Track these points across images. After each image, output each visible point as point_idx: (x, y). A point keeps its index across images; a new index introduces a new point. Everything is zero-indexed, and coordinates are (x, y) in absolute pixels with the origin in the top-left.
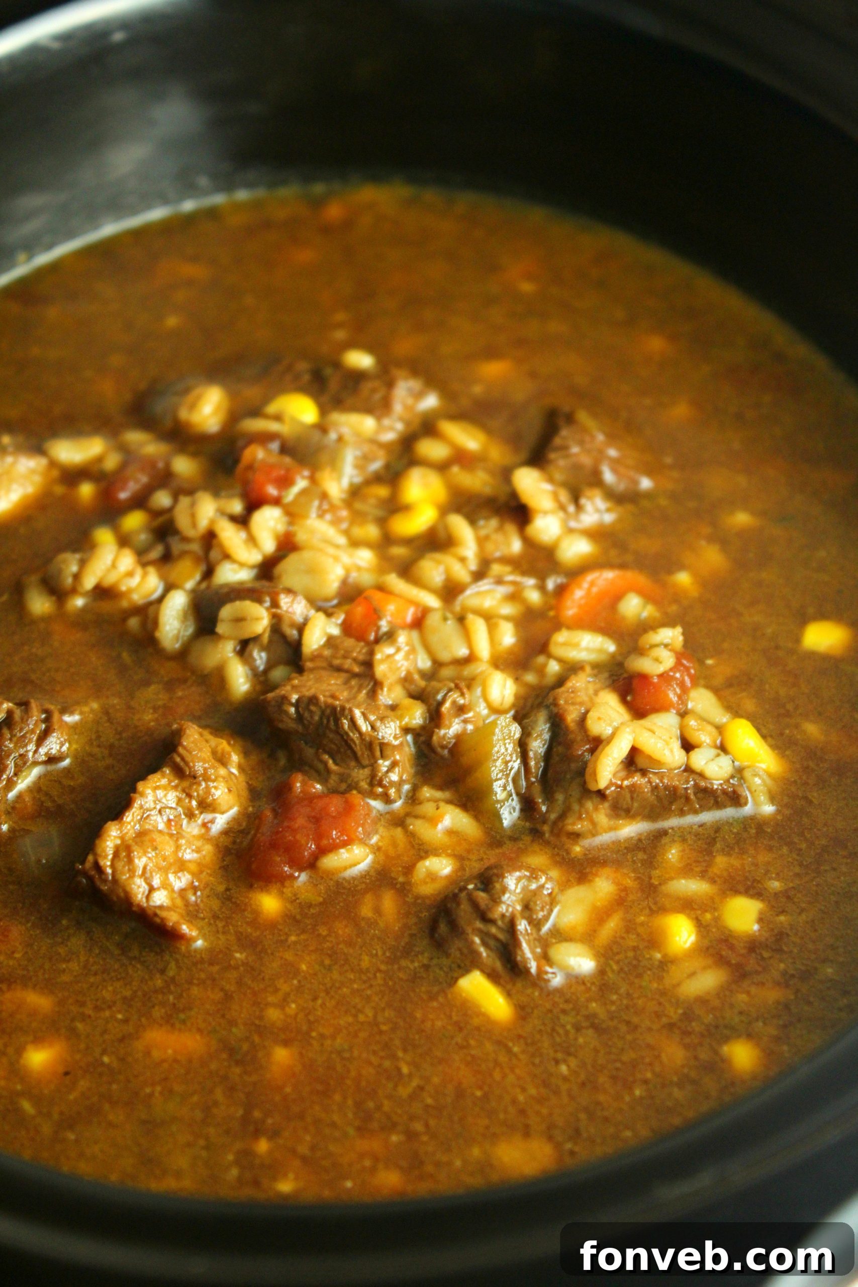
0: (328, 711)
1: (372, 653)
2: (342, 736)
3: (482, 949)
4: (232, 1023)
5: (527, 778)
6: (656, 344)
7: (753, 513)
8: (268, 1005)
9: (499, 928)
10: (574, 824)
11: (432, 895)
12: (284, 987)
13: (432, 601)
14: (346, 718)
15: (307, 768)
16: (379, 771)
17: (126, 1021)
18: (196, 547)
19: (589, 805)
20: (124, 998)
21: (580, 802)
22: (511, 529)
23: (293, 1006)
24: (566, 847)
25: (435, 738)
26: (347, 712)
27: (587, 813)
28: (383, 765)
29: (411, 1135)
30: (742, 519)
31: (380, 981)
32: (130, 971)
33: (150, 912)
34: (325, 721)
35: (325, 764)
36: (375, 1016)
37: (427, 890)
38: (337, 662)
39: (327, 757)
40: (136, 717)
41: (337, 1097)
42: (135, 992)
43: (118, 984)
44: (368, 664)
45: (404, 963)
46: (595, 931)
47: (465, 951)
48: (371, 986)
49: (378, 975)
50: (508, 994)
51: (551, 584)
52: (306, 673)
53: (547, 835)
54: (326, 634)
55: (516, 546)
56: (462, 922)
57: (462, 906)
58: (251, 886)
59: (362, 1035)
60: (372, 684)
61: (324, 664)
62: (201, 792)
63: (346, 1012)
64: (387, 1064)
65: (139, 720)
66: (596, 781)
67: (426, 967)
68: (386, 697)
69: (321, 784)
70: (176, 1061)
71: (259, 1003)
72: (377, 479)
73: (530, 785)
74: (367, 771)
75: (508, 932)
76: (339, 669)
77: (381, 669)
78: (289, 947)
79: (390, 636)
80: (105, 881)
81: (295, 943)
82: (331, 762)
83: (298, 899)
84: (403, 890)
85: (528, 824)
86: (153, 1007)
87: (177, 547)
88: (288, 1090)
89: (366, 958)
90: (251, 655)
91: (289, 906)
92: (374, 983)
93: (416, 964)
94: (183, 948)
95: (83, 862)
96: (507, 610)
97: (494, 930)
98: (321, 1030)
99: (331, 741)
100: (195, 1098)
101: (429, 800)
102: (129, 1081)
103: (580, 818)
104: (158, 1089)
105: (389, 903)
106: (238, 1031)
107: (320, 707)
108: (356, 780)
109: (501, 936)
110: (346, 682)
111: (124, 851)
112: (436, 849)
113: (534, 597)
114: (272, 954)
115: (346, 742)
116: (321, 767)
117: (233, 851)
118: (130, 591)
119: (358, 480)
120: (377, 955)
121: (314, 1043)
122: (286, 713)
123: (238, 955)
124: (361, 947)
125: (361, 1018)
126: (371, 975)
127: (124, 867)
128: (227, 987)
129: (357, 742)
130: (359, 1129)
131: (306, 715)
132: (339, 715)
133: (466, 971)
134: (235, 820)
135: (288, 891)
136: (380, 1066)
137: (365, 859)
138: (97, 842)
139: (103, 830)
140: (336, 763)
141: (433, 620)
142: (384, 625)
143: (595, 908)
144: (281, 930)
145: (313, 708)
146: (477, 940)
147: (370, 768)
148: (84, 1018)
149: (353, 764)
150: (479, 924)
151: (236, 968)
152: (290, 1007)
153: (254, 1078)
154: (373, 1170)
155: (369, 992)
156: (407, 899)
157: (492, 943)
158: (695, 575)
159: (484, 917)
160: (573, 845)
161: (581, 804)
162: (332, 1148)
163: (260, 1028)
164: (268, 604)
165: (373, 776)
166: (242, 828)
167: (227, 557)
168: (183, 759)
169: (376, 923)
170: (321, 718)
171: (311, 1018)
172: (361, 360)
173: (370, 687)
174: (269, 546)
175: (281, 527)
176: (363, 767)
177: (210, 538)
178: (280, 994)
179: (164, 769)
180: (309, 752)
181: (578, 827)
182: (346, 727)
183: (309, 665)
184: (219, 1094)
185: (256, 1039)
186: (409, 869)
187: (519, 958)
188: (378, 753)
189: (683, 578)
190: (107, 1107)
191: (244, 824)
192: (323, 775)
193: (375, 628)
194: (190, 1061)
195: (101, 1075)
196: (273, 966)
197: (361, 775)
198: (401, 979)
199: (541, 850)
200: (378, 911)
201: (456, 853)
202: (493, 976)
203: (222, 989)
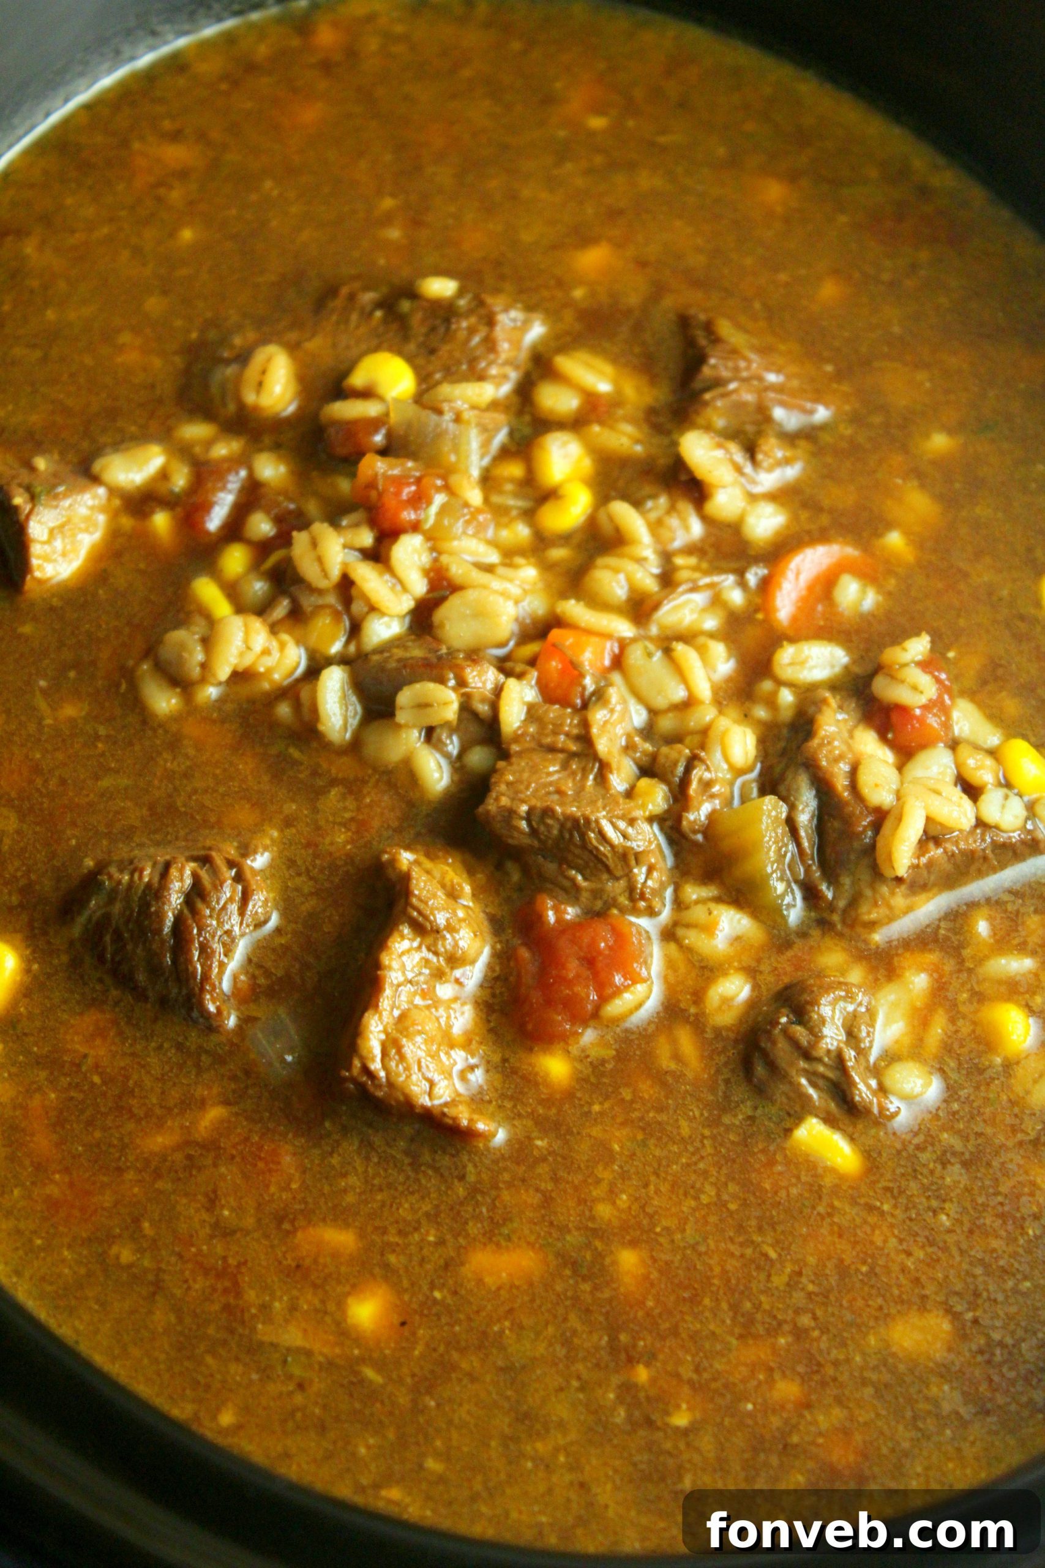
0: (569, 825)
1: (585, 724)
2: (591, 852)
3: (811, 1091)
4: (564, 1229)
5: (803, 861)
6: (774, 192)
7: (950, 431)
8: (594, 1200)
9: (825, 1065)
10: (869, 913)
11: (733, 1025)
12: (605, 1174)
13: (624, 628)
14: (593, 832)
15: (549, 886)
16: (636, 881)
17: (441, 1242)
18: (332, 599)
19: (885, 890)
20: (427, 1215)
21: (872, 886)
22: (686, 508)
23: (624, 1197)
24: (863, 937)
25: (684, 823)
26: (593, 825)
27: (883, 898)
28: (640, 873)
29: (799, 1334)
30: (939, 442)
31: (709, 1150)
32: (423, 1181)
33: (436, 1112)
34: (567, 836)
35: (573, 880)
36: (718, 1195)
37: (726, 1019)
38: (548, 740)
39: (574, 872)
40: (328, 840)
41: (707, 1301)
42: (437, 1206)
43: (413, 1199)
44: (585, 739)
45: (726, 1119)
46: (921, 1040)
47: (792, 1095)
48: (702, 1158)
49: (706, 1142)
50: (852, 1139)
51: (753, 577)
52: (514, 760)
53: (839, 927)
54: (524, 703)
55: (696, 528)
56: (782, 1063)
57: (780, 1045)
58: (531, 1050)
59: (712, 1219)
60: (597, 765)
61: (533, 745)
62: (448, 947)
63: (686, 1194)
64: (749, 1251)
65: (332, 844)
66: (893, 868)
67: (751, 1118)
68: (618, 782)
69: (573, 906)
70: (513, 1286)
71: (585, 1201)
72: (505, 453)
73: (808, 869)
74: (623, 883)
75: (837, 1068)
76: (552, 749)
77: (603, 746)
78: (595, 1120)
79: (599, 695)
80: (380, 1086)
81: (602, 1113)
82: (579, 878)
83: (588, 1056)
84: (698, 1024)
85: (813, 914)
86: (466, 1223)
87: (308, 602)
88: (650, 1303)
89: (684, 1123)
90: (440, 740)
91: (579, 1066)
92: (704, 1154)
93: (740, 1117)
94: (481, 1145)
95: (349, 1068)
96: (711, 623)
97: (821, 1069)
98: (664, 1223)
99: (578, 857)
100: (551, 1330)
101: (697, 902)
102: (470, 1319)
103: (876, 904)
104: (507, 1324)
105: (686, 1041)
106: (573, 1238)
107: (558, 819)
108: (612, 895)
109: (830, 1074)
110: (565, 766)
111: (392, 1045)
112: (721, 965)
113: (736, 597)
114: (579, 1133)
115: (596, 857)
116: (567, 884)
117: (496, 1008)
118: (269, 671)
119: (486, 461)
120: (695, 1117)
121: (662, 1240)
122: (517, 829)
123: (539, 1143)
124: (675, 1111)
125: (705, 1199)
126: (698, 1144)
127: (397, 1066)
128: (543, 1186)
129: (609, 855)
130: (741, 1337)
131: (542, 828)
132: (584, 830)
133: (799, 1120)
134: (490, 967)
135: (574, 1050)
136: (742, 1256)
137: (648, 998)
138: (359, 1041)
139: (362, 1027)
140: (585, 879)
141: (635, 656)
142: (589, 683)
143: (915, 1010)
144: (580, 1099)
145: (550, 821)
146: (804, 1081)
147: (625, 879)
148: (393, 1248)
149: (605, 876)
150: (802, 1064)
151: (544, 1159)
152: (621, 1199)
153: (606, 1294)
154: (770, 1382)
155: (701, 1165)
156: (707, 1036)
157: (821, 1082)
158: (907, 533)
159: (807, 1054)
160: (870, 933)
161: (874, 889)
162: (718, 1366)
163: (596, 1232)
164: (452, 683)
165: (631, 889)
166: (496, 974)
167: (373, 609)
168: (420, 913)
169: (683, 1075)
170: (561, 832)
171: (649, 1210)
172: (441, 287)
173: (596, 770)
174: (419, 586)
175: (425, 559)
176: (617, 879)
177: (346, 585)
178: (604, 1186)
179: (401, 927)
180: (551, 868)
181: (873, 916)
182: (594, 842)
183: (515, 748)
184: (574, 1321)
185: (598, 1244)
186: (698, 996)
187: (857, 1098)
188: (633, 862)
189: (895, 540)
190: (455, 1355)
191: (497, 968)
192: (572, 893)
193: (580, 689)
194: (531, 1284)
195: (438, 1316)
196: (583, 1150)
197: (615, 888)
198: (733, 1143)
199: (836, 945)
200: (677, 1057)
201: (744, 965)
202: (829, 1121)
203: (537, 1190)
